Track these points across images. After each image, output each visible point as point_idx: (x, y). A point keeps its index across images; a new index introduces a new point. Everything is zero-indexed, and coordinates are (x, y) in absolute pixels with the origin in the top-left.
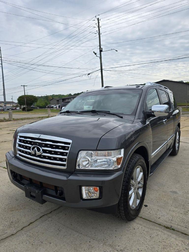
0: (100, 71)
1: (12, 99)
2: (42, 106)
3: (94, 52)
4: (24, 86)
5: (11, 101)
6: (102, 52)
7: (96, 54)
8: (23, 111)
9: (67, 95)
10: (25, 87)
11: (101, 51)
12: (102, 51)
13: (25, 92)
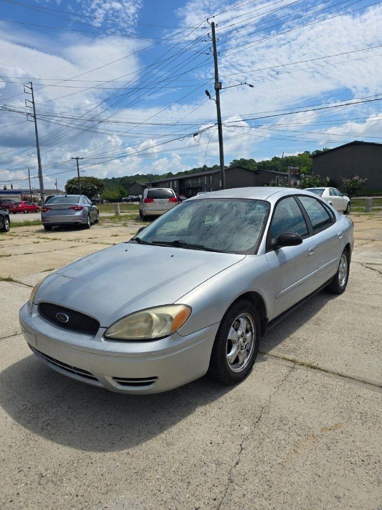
0: (217, 127)
1: (56, 184)
2: (113, 198)
4: (77, 159)
5: (55, 188)
9: (164, 175)
11: (218, 89)
12: (221, 89)
13: (78, 172)
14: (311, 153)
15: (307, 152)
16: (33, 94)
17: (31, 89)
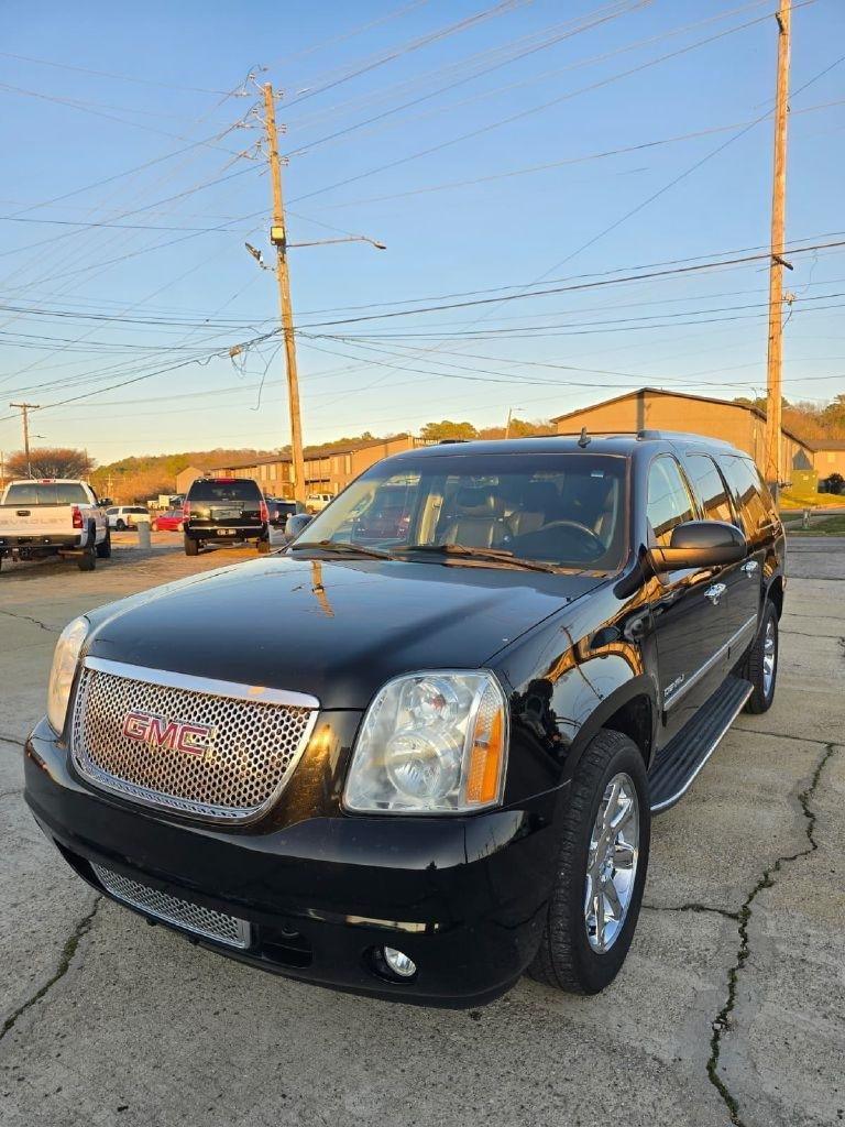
4: (25, 407)
7: (256, 255)
11: (279, 242)
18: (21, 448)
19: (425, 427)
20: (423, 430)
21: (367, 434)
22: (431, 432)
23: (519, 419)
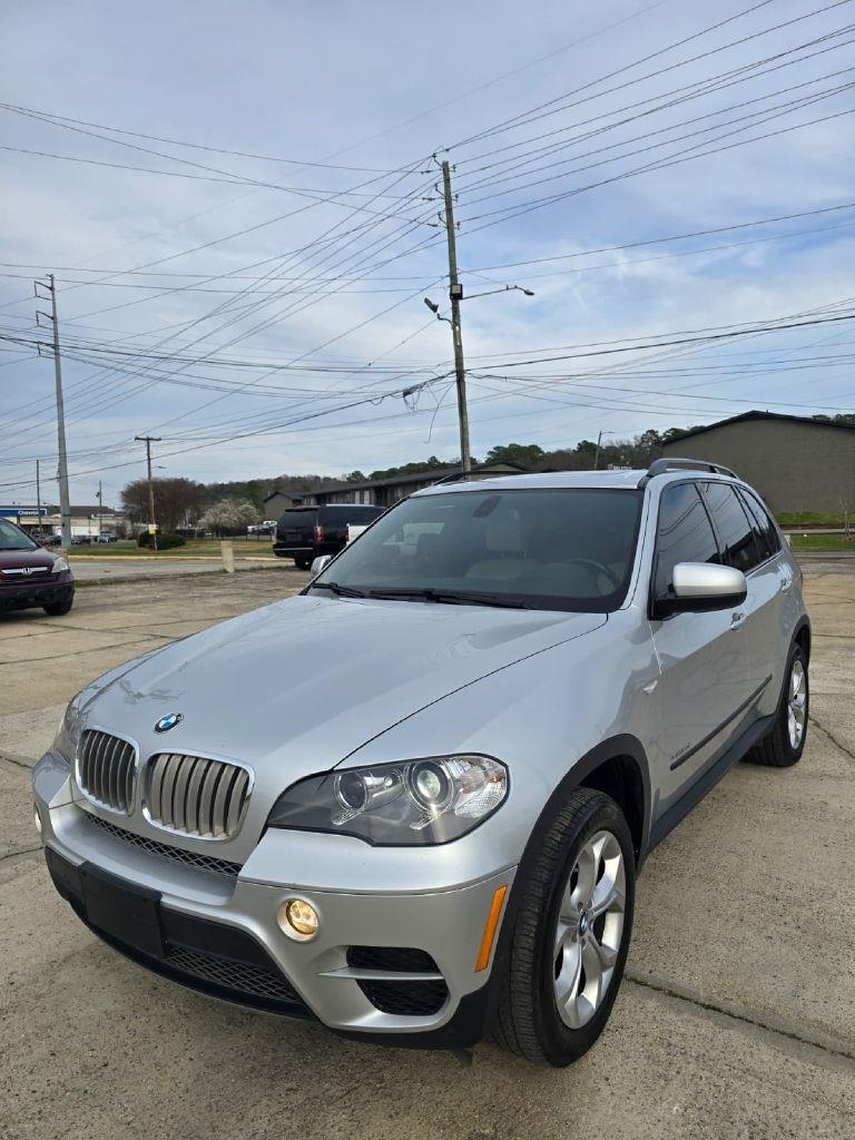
0: (455, 378)
1: (99, 495)
3: (427, 301)
4: (148, 439)
5: (95, 503)
6: (461, 302)
7: (434, 308)
8: (143, 549)
10: (152, 443)
11: (456, 297)
12: (461, 298)
13: (149, 468)
14: (660, 434)
15: (652, 432)
16: (54, 300)
17: (51, 289)
18: (145, 476)
19: (492, 450)
20: (490, 453)
21: (434, 459)
22: (498, 455)
23: (589, 441)
